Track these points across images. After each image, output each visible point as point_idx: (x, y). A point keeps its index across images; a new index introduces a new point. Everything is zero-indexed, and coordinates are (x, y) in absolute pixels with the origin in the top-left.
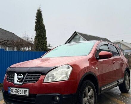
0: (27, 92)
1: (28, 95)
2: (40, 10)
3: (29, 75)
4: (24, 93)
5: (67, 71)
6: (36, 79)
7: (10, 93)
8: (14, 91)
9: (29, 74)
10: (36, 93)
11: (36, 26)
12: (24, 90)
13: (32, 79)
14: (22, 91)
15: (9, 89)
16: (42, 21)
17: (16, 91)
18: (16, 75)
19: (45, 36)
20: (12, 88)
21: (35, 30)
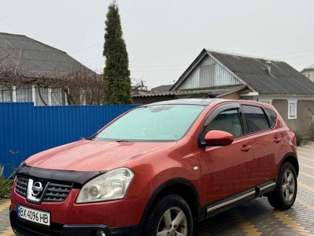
0: (47, 218)
1: (48, 224)
2: (116, 8)
3: (52, 187)
4: (42, 219)
5: (123, 181)
6: (63, 195)
7: (21, 216)
8: (26, 213)
9: (51, 184)
10: (62, 223)
11: (105, 45)
12: (43, 213)
13: (57, 195)
14: (38, 216)
15: (19, 209)
16: (120, 33)
17: (29, 213)
18: (31, 182)
19: (126, 67)
20: (23, 208)
21: (104, 55)
